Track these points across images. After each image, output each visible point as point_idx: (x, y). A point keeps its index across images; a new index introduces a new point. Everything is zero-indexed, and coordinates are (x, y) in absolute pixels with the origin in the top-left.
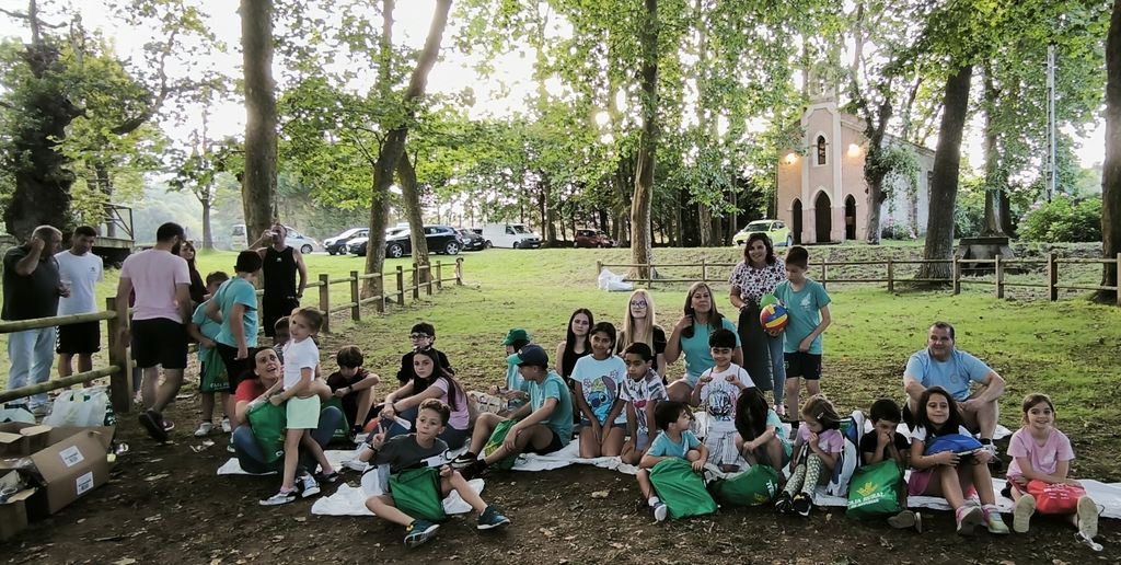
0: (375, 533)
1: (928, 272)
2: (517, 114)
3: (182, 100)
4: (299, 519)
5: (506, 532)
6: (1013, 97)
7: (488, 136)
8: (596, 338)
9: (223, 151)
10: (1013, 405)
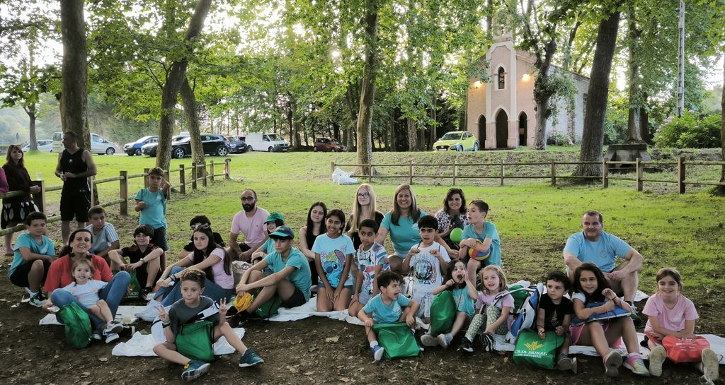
0: (160, 369)
1: (583, 170)
2: (271, 50)
3: (13, 37)
4: (103, 359)
5: (260, 369)
6: (652, 35)
7: (249, 67)
8: (331, 221)
9: (45, 76)
10: (650, 274)
